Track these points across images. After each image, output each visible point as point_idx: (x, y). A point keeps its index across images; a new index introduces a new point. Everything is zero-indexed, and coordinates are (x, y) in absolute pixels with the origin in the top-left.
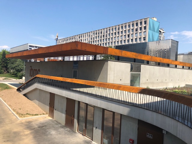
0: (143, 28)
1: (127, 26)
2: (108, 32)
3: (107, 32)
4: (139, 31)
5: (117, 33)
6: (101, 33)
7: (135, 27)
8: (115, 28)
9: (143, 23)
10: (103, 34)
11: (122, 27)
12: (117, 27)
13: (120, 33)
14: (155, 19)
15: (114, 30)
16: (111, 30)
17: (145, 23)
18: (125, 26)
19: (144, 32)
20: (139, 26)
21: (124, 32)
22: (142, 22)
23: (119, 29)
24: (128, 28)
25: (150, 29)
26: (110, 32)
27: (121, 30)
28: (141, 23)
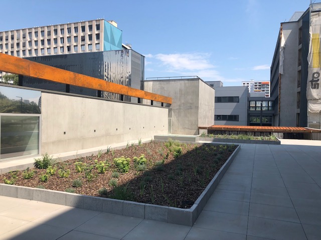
0: (94, 37)
1: (66, 31)
2: (28, 39)
3: (24, 37)
4: (87, 41)
5: (46, 42)
6: (13, 38)
7: (81, 34)
8: (43, 32)
9: (94, 28)
10: (16, 41)
11: (56, 31)
12: (46, 30)
13: (52, 41)
14: (115, 24)
15: (40, 34)
16: (33, 34)
17: (98, 27)
18: (61, 30)
19: (96, 44)
20: (88, 32)
21: (59, 41)
22: (92, 25)
23: (49, 33)
24: (67, 33)
25: (106, 39)
26: (31, 38)
27: (53, 36)
28: (91, 27)
